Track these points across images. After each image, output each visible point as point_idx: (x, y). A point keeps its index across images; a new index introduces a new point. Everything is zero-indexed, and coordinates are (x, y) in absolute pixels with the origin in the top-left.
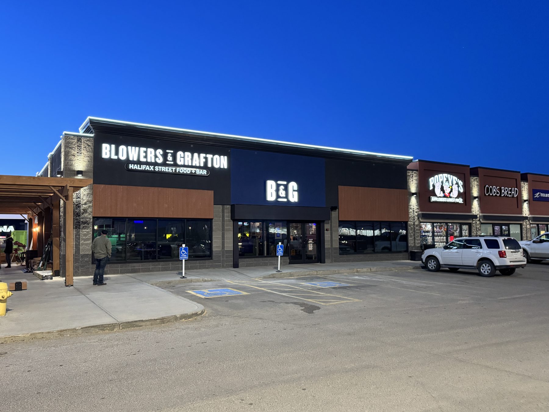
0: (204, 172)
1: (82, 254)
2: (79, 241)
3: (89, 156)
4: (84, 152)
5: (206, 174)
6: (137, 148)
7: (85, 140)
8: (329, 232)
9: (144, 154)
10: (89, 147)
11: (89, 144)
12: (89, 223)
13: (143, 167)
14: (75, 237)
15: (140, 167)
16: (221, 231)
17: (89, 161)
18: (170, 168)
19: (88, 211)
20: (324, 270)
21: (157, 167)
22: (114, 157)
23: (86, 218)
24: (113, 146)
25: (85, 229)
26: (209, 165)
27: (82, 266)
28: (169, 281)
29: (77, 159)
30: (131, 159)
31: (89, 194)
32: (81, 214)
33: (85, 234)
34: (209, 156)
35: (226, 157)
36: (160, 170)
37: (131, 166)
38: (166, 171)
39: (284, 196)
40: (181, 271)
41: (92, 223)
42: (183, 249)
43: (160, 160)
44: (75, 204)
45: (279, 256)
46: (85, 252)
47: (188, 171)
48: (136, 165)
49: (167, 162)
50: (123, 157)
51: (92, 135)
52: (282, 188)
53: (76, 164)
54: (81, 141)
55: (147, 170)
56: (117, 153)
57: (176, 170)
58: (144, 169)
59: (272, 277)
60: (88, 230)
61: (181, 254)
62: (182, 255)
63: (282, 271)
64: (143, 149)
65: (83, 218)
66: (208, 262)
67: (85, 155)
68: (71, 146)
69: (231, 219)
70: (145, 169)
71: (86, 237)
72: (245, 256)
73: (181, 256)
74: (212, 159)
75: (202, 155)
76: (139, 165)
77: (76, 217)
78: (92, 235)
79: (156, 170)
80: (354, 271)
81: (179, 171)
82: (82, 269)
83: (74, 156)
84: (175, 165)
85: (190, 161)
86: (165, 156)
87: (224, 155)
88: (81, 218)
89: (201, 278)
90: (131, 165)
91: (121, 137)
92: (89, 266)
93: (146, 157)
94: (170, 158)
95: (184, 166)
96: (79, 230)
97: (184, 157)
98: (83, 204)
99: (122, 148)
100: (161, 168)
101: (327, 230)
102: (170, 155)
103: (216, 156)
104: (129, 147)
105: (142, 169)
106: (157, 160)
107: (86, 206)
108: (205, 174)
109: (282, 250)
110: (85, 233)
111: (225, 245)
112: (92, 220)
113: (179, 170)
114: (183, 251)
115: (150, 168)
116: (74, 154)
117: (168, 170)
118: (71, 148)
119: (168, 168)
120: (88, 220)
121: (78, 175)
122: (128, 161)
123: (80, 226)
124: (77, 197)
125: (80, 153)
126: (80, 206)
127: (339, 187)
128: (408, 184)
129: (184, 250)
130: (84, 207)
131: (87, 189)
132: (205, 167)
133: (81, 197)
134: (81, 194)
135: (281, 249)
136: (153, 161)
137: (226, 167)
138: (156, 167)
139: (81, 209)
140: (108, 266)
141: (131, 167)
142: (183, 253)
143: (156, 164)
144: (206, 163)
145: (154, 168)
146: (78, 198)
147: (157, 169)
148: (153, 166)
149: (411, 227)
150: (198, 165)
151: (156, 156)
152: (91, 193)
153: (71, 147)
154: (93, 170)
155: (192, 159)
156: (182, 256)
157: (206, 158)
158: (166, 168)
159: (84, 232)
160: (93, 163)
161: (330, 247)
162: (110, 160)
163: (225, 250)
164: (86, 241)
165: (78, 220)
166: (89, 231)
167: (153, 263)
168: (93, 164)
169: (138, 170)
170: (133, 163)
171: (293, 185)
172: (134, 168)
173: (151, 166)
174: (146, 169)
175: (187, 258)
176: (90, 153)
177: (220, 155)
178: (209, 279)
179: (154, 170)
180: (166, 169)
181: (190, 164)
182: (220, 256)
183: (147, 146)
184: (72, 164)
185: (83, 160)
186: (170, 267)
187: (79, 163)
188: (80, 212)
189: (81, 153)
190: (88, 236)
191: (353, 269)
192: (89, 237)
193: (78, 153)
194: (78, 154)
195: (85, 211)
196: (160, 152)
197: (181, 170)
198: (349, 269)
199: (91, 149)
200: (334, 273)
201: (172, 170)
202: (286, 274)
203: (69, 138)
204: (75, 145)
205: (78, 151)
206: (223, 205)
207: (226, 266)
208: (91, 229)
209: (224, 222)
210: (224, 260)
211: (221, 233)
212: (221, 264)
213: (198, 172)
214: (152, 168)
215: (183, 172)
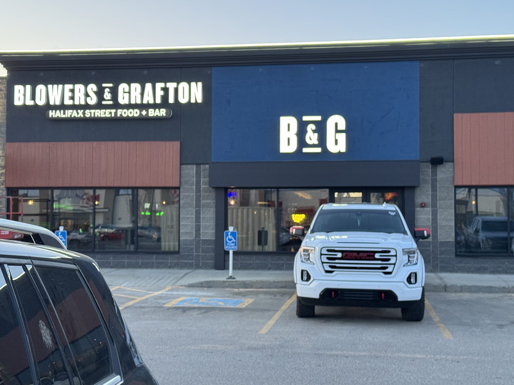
0: (161, 113)
5: (165, 115)
6: (61, 86)
9: (70, 94)
10: (2, 92)
11: (2, 89)
13: (69, 114)
15: (64, 113)
16: (193, 207)
18: (108, 111)
19: (1, 180)
22: (29, 103)
24: (28, 87)
26: (171, 100)
30: (52, 103)
31: (2, 156)
34: (171, 86)
35: (200, 84)
36: (93, 116)
37: (52, 114)
38: (102, 116)
39: (316, 142)
43: (93, 100)
47: (135, 113)
48: (58, 111)
49: (104, 103)
50: (41, 102)
51: (6, 75)
52: (311, 127)
55: (75, 116)
56: (33, 97)
57: (116, 113)
58: (69, 116)
60: (0, 206)
64: (68, 87)
69: (210, 186)
70: (71, 115)
74: (176, 90)
75: (159, 86)
76: (62, 111)
78: (5, 212)
79: (86, 115)
81: (121, 115)
84: (116, 105)
85: (139, 97)
86: (100, 94)
87: (197, 81)
90: (52, 112)
91: (42, 73)
93: (72, 98)
94: (107, 95)
95: (130, 106)
97: (129, 93)
99: (40, 88)
100: (94, 113)
101: (422, 206)
102: (107, 90)
103: (184, 85)
104: (50, 86)
105: (67, 116)
108: (163, 116)
109: (234, 241)
111: (201, 231)
112: (5, 192)
113: (121, 113)
115: (78, 113)
117: (105, 114)
119: (104, 111)
120: (0, 192)
122: (48, 107)
132: (164, 103)
136: (83, 103)
137: (200, 100)
138: (87, 111)
141: (52, 115)
143: (87, 107)
144: (165, 97)
145: (84, 113)
147: (88, 115)
148: (82, 111)
150: (151, 102)
151: (87, 95)
152: (4, 155)
154: (6, 123)
155: (142, 94)
157: (166, 90)
158: (102, 111)
163: (201, 238)
168: (6, 116)
169: (61, 118)
170: (55, 108)
171: (336, 121)
172: (56, 116)
173: (79, 111)
174: (73, 116)
176: (3, 100)
177: (190, 82)
179: (84, 116)
180: (102, 113)
181: (139, 102)
182: (192, 249)
183: (74, 82)
196: (92, 87)
197: (125, 113)
199: (4, 95)
201: (111, 113)
206: (198, 164)
207: (202, 266)
208: (3, 204)
209: (200, 192)
210: (200, 255)
211: (195, 210)
212: (193, 263)
213: (151, 114)
214: (80, 114)
215: (128, 115)
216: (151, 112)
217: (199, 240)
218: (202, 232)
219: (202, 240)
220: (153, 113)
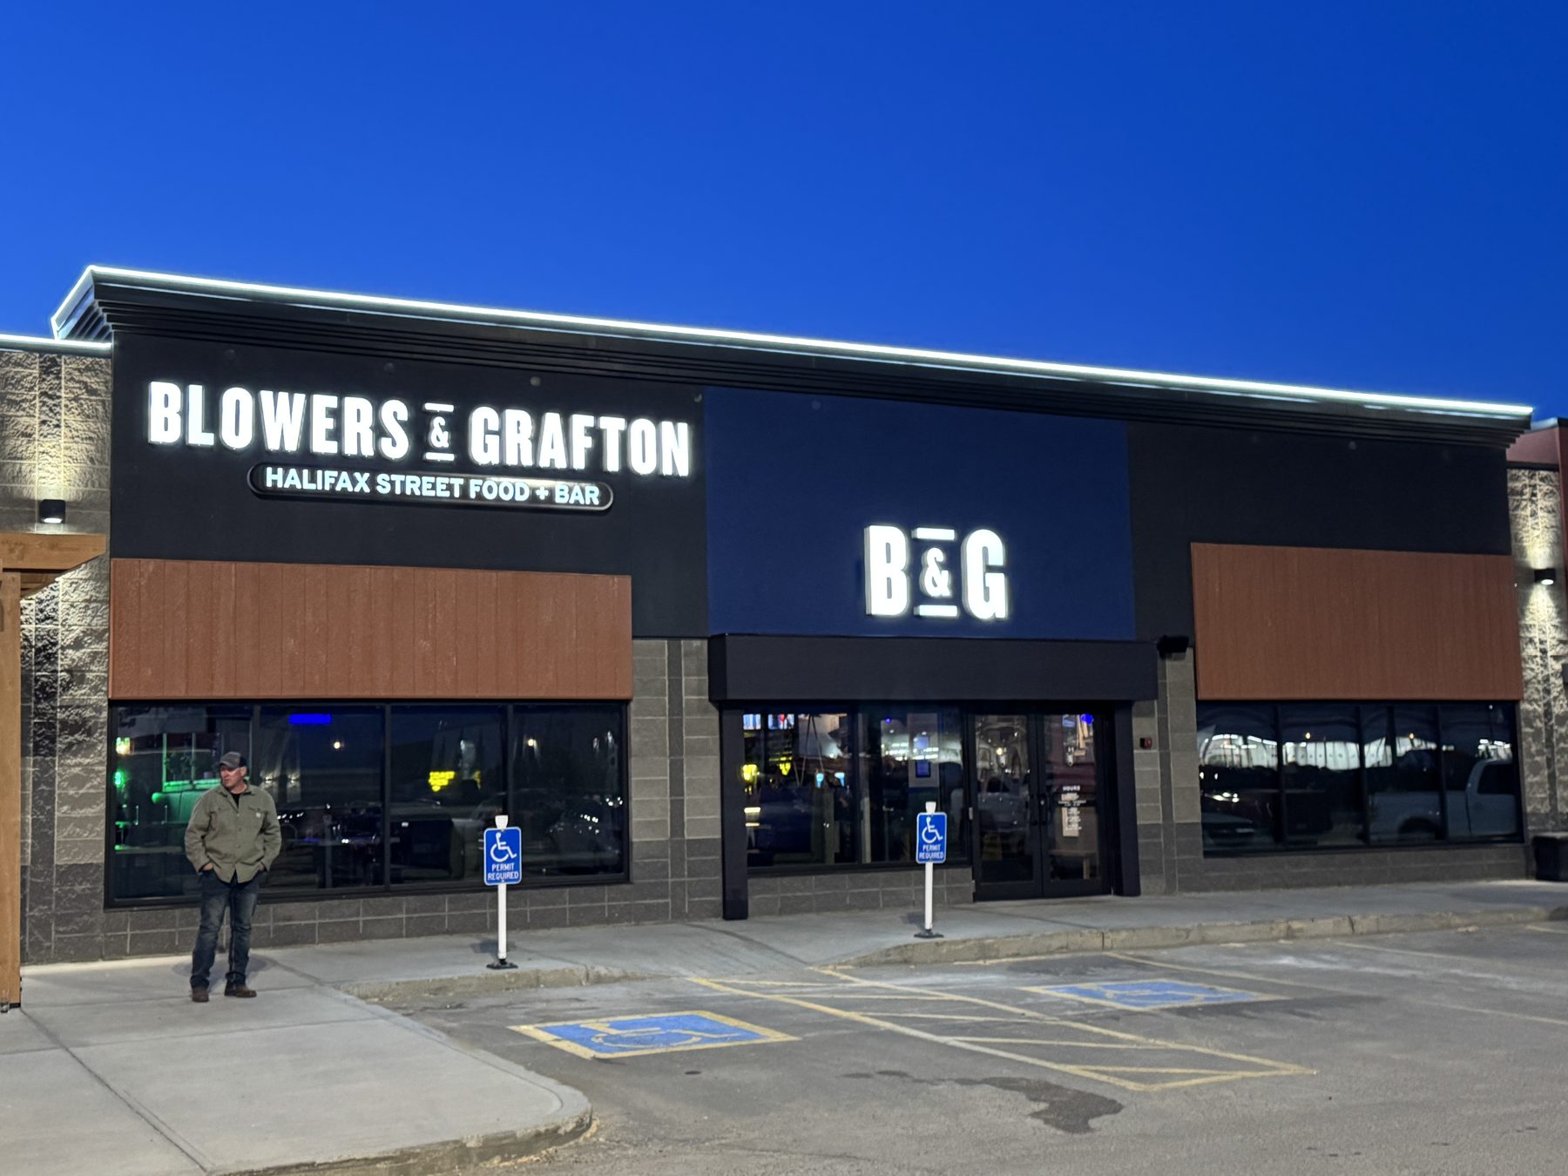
0: (588, 495)
1: (61, 866)
2: (48, 808)
3: (90, 438)
4: (70, 418)
5: (596, 502)
6: (300, 398)
7: (74, 366)
8: (1155, 751)
9: (330, 423)
10: (93, 398)
11: (94, 386)
12: (93, 729)
13: (326, 480)
14: (33, 792)
15: (313, 479)
16: (664, 754)
17: (92, 460)
18: (442, 481)
19: (89, 676)
20: (1134, 930)
21: (385, 476)
22: (200, 438)
23: (78, 707)
24: (196, 392)
25: (75, 755)
26: (612, 464)
27: (63, 920)
28: (441, 980)
29: (42, 449)
30: (273, 444)
31: (95, 601)
32: (59, 690)
33: (76, 776)
34: (612, 425)
35: (683, 427)
36: (398, 491)
37: (275, 477)
38: (426, 493)
39: (947, 593)
40: (491, 937)
41: (105, 730)
42: (498, 835)
43: (398, 447)
44: (31, 646)
45: (929, 867)
46: (77, 854)
47: (515, 490)
48: (293, 472)
50: (237, 438)
51: (106, 346)
52: (934, 556)
53: (37, 474)
54: (59, 372)
55: (344, 489)
56: (212, 421)
57: (465, 489)
58: (327, 488)
59: (899, 958)
60: (87, 761)
61: (491, 861)
62: (496, 863)
63: (940, 933)
64: (324, 401)
65: (67, 707)
66: (613, 895)
67: (75, 433)
68: (14, 394)
69: (710, 700)
70: (333, 486)
71: (81, 792)
72: (776, 867)
73: (489, 870)
74: (624, 438)
75: (581, 421)
76: (306, 472)
77: (38, 701)
78: (104, 779)
79: (379, 489)
80: (1275, 933)
81: (479, 495)
82: (61, 929)
83: (30, 435)
84: (465, 466)
85: (527, 449)
86: (418, 427)
87: (676, 418)
88: (61, 707)
89: (579, 966)
90: (275, 472)
91: (232, 351)
92: (90, 915)
93: (336, 434)
94: (439, 436)
95: (502, 470)
96: (48, 759)
97: (500, 433)
98: (69, 647)
99: (235, 398)
100: (403, 483)
101: (1144, 744)
102: (438, 422)
103: (643, 425)
104: (266, 396)
105: (320, 488)
106: (385, 444)
107: (79, 654)
108: (592, 504)
109: (940, 838)
110: (77, 770)
111: (686, 818)
112: (105, 714)
113: (478, 489)
114: (501, 845)
115: (354, 482)
116: (29, 431)
117: (434, 487)
118: (17, 403)
119: (432, 479)
120: (88, 714)
121: (47, 520)
122: (260, 456)
123: (53, 741)
124: (41, 616)
125: (55, 422)
126: (56, 653)
127: (1196, 548)
128: (1513, 532)
129: (501, 840)
130: (73, 660)
131: (86, 580)
132: (594, 471)
133: (61, 616)
134: (57, 604)
135: (934, 834)
136: (368, 451)
137: (684, 470)
138: (382, 478)
139: (59, 669)
140: (174, 917)
141: (275, 482)
142: (500, 854)
143: (378, 464)
144: (596, 455)
146: (47, 618)
147: (384, 488)
148: (367, 475)
149: (1532, 727)
150: (561, 464)
151: (379, 431)
152: (101, 596)
153: (14, 397)
154: (108, 495)
155: (536, 440)
156: (494, 867)
157: (597, 434)
158: (425, 479)
159: (70, 766)
160: (109, 468)
161: (1161, 822)
162: (183, 450)
163: (686, 837)
164: (81, 809)
165: (45, 714)
166: (93, 765)
167: (371, 900)
168: (109, 472)
169: (303, 491)
170: (283, 460)
171: (985, 545)
172: (287, 486)
173: (357, 475)
174: (338, 488)
175: (517, 876)
176: (95, 423)
177: (657, 418)
178: (616, 972)
179: (374, 491)
180: (426, 486)
181: (527, 462)
182: (665, 866)
183: (342, 390)
184: (20, 471)
185: (67, 452)
186: (444, 919)
187: (49, 468)
188: (56, 681)
189: (58, 426)
190: (88, 785)
191: (1272, 922)
192: (92, 791)
193: (44, 422)
194: (45, 427)
195: (77, 675)
196: (395, 410)
197: (490, 489)
198: (1253, 923)
199: (100, 408)
200: (1181, 941)
201: (450, 487)
202: (961, 947)
203: (7, 363)
204: (31, 389)
205: (44, 417)
206: (673, 637)
207: (690, 911)
208: (100, 752)
209: (680, 713)
210: (683, 883)
211: (668, 762)
212: (667, 903)
213: (562, 496)
214: (362, 483)
215: (498, 497)
216: (562, 493)
217: (682, 842)
218: (688, 820)
219: (688, 840)
220: (567, 496)
